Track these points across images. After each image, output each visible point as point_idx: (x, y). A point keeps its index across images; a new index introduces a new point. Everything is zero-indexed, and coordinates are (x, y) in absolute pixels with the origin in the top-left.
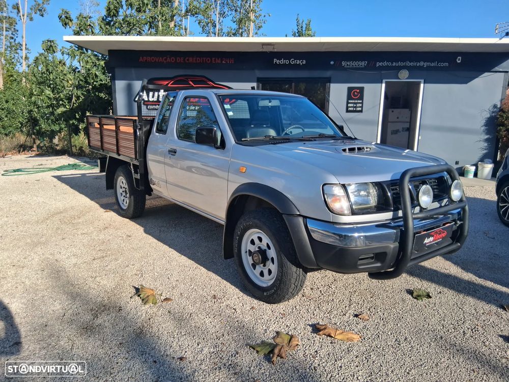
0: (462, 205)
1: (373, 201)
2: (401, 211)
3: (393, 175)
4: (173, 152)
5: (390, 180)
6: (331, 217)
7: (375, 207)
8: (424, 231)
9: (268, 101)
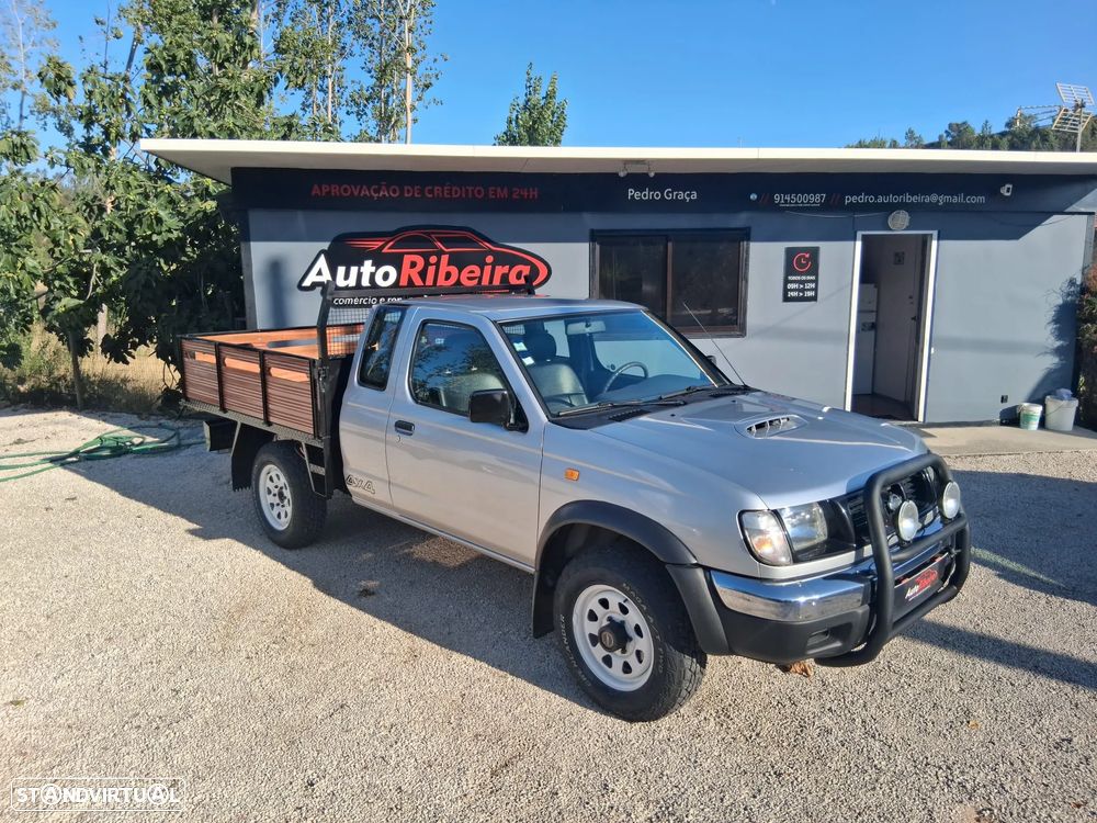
0: (961, 523)
1: (821, 532)
2: (870, 546)
3: (850, 482)
4: (404, 427)
5: (844, 493)
6: (757, 570)
7: (825, 542)
8: (905, 577)
9: (583, 324)
